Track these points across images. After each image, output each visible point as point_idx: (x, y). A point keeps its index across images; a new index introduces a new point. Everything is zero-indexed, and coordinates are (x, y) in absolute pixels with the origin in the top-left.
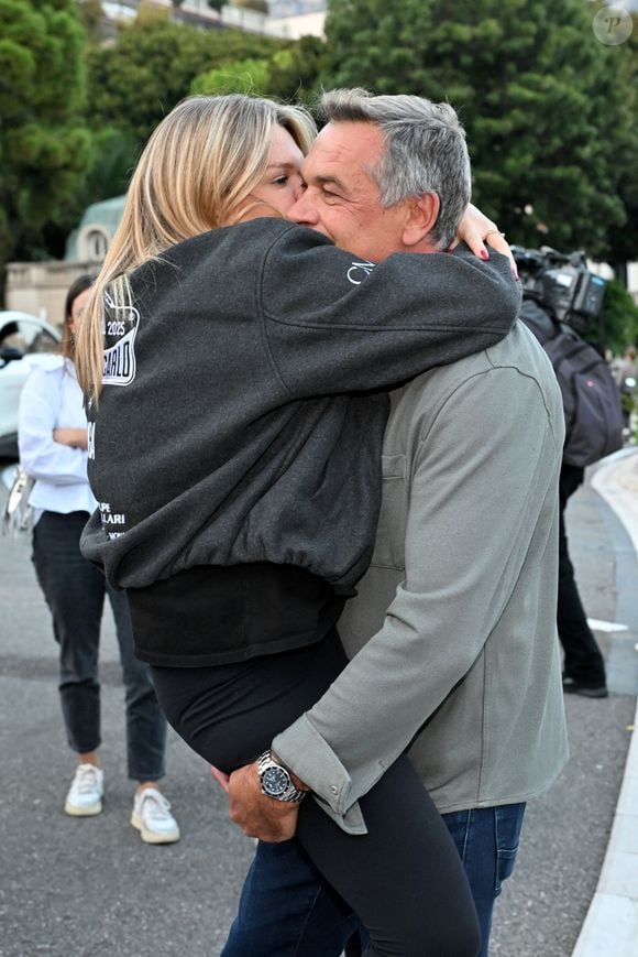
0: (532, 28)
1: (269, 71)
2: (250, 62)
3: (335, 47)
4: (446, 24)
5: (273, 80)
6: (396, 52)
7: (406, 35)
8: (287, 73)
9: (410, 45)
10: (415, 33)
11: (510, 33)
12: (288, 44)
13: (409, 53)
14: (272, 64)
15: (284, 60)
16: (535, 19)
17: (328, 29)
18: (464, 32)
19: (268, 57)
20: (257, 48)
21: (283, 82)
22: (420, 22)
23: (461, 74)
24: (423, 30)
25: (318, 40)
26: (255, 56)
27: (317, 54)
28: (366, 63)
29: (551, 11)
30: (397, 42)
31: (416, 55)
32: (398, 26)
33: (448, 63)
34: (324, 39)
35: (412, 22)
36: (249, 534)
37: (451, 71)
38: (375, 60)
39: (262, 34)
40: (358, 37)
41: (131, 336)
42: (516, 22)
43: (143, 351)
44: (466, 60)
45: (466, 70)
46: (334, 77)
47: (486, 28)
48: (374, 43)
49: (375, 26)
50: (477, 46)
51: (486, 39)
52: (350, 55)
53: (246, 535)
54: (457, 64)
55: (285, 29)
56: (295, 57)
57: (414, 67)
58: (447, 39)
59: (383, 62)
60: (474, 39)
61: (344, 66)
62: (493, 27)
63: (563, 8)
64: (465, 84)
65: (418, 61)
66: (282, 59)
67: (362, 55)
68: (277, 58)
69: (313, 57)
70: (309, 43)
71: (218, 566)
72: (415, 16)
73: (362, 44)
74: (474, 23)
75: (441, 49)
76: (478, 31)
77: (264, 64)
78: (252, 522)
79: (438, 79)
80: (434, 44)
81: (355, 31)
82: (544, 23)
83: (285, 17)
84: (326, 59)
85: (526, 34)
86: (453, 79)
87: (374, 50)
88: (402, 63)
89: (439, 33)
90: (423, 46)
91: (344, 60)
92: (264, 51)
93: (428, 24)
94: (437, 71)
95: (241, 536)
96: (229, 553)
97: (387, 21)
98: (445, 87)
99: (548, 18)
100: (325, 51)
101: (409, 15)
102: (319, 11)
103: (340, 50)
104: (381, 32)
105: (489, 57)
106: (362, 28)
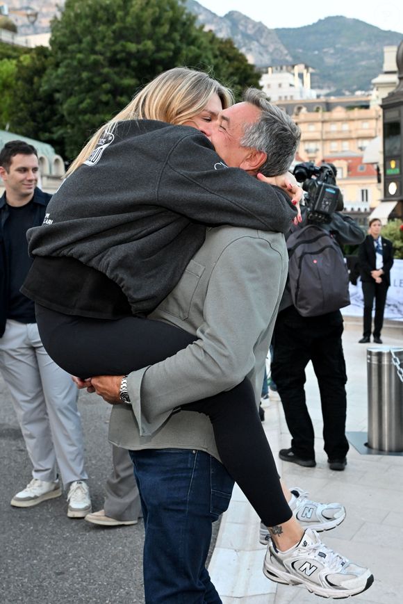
0: (172, 46)
1: (17, 66)
2: (5, 60)
3: (56, 53)
4: (122, 42)
5: (19, 72)
6: (93, 57)
7: (98, 47)
8: (27, 67)
9: (101, 54)
10: (104, 47)
11: (159, 49)
12: (29, 51)
13: (100, 58)
14: (19, 61)
15: (26, 60)
16: (173, 41)
17: (52, 42)
18: (132, 47)
19: (17, 58)
20: (10, 52)
21: (25, 74)
22: (106, 41)
23: (130, 71)
24: (108, 45)
25: (47, 48)
26: (9, 57)
27: (46, 57)
28: (75, 63)
29: (182, 37)
30: (93, 52)
31: (104, 60)
32: (94, 42)
33: (123, 65)
34: (50, 48)
35: (102, 40)
36: (105, 258)
37: (125, 69)
38: (80, 62)
39: (13, 43)
40: (71, 47)
41: (105, 147)
42: (162, 42)
43: (106, 154)
44: (134, 63)
45: (134, 69)
46: (56, 70)
47: (145, 45)
48: (80, 52)
49: (80, 42)
50: (140, 55)
51: (146, 51)
52: (65, 58)
53: (103, 257)
54: (128, 66)
55: (26, 42)
56: (32, 58)
57: (103, 66)
58: (122, 51)
59: (85, 63)
60: (138, 51)
61: (61, 65)
62: (149, 44)
63: (190, 35)
64: (133, 77)
65: (106, 63)
66: (25, 59)
67: (73, 58)
68: (22, 58)
69: (43, 59)
70: (41, 51)
71: (81, 263)
72: (104, 37)
73: (73, 52)
74: (138, 42)
75: (119, 56)
76: (141, 47)
77: (14, 62)
78: (109, 253)
79: (118, 74)
80: (115, 53)
81: (68, 44)
82: (178, 43)
83: (27, 35)
84: (51, 59)
85: (169, 50)
86: (126, 74)
87: (80, 56)
88: (96, 63)
89: (118, 47)
90: (108, 54)
91: (62, 61)
92: (15, 54)
93: (112, 42)
94: (116, 69)
95: (100, 256)
96: (90, 260)
97: (88, 38)
98: (121, 78)
99: (181, 40)
100: (51, 55)
101: (101, 36)
102: (47, 32)
103: (59, 55)
104: (84, 45)
105: (147, 62)
106: (73, 43)
